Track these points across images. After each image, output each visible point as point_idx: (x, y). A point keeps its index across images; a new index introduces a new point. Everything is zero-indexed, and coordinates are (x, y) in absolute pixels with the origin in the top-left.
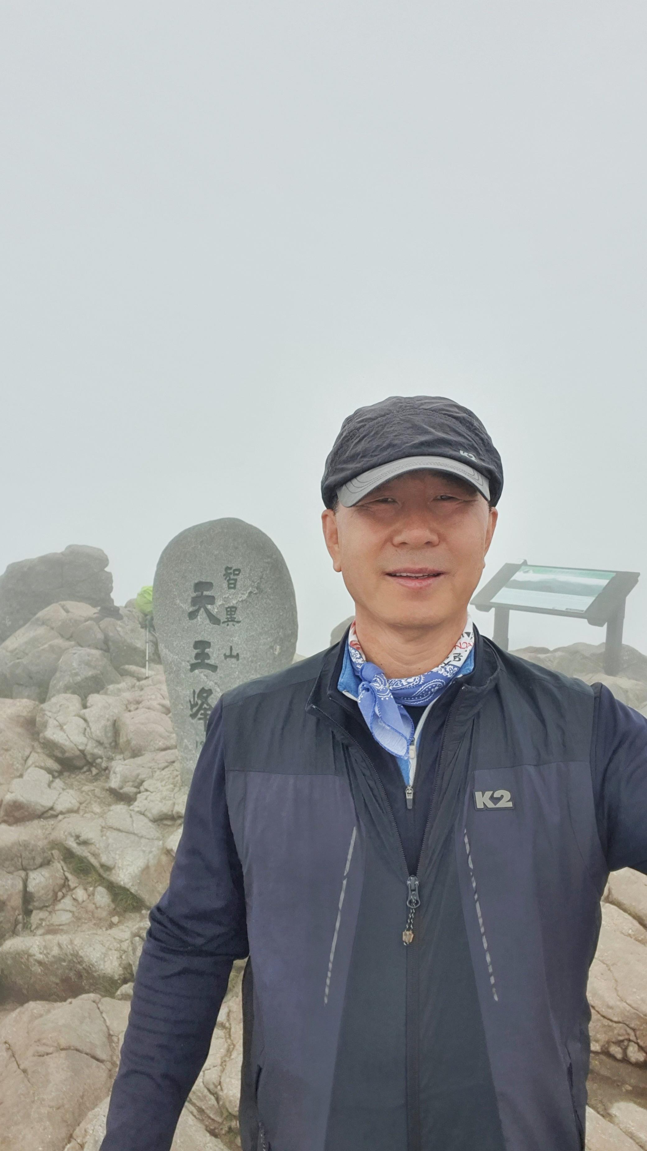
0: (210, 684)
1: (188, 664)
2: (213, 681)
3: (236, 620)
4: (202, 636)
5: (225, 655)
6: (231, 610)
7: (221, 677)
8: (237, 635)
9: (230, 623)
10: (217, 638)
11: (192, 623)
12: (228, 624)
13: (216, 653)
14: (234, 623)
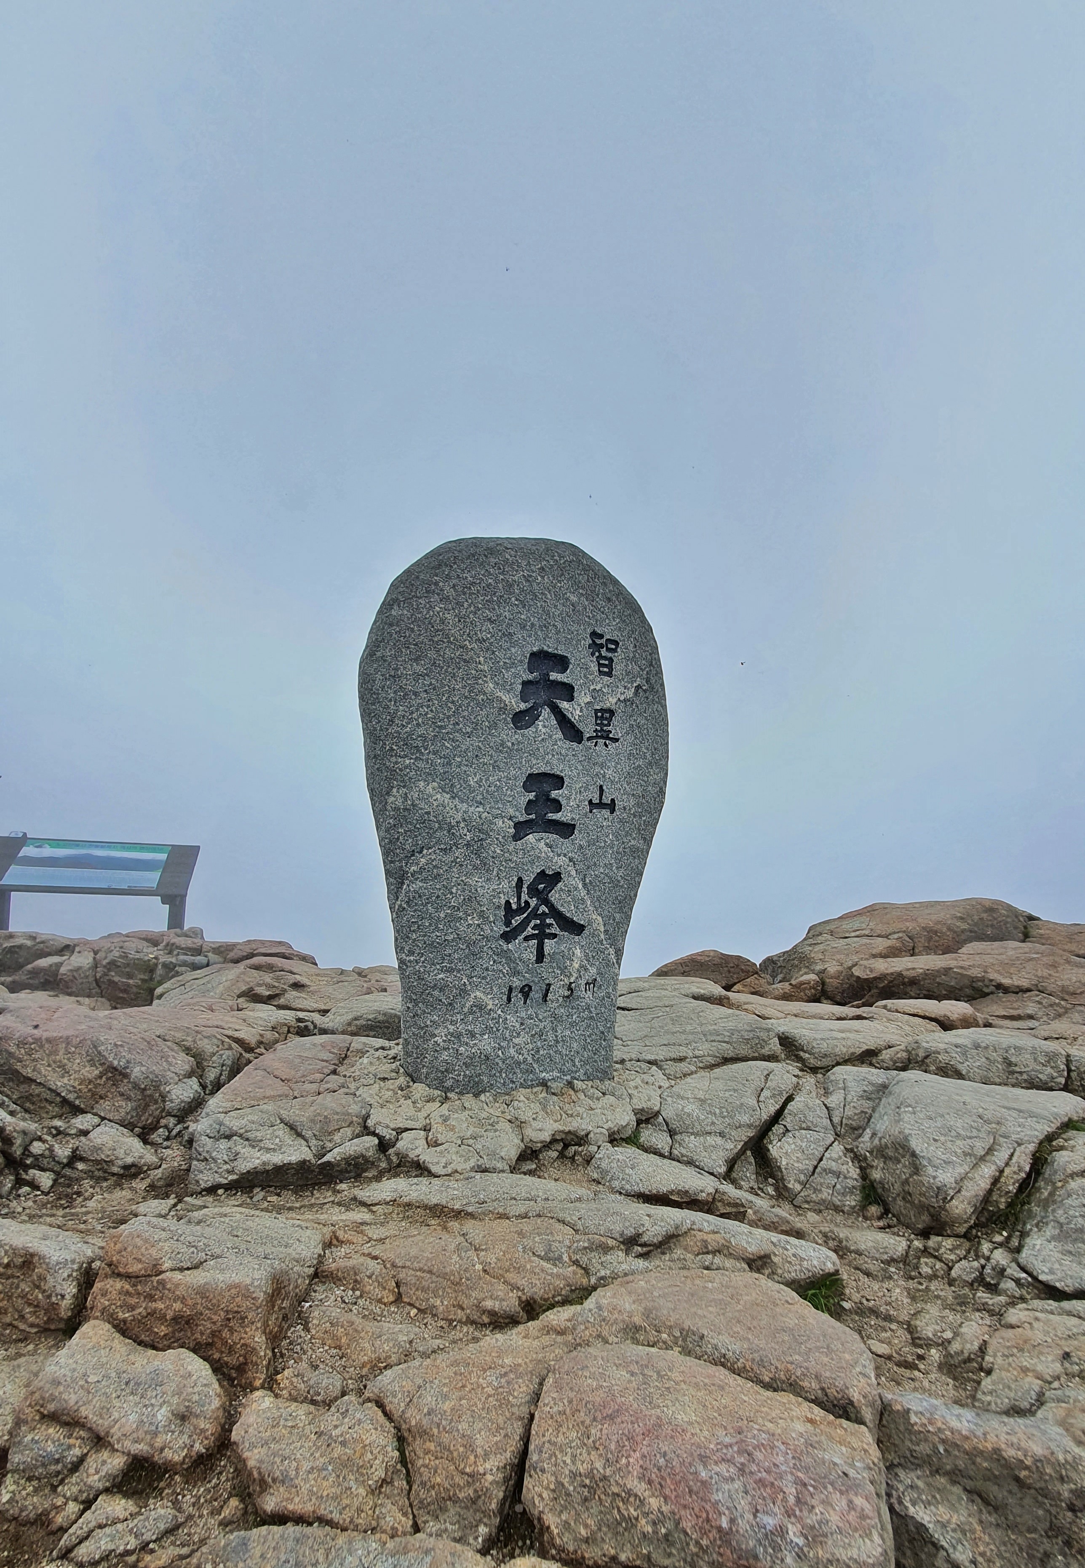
0: (560, 862)
1: (512, 824)
2: (565, 855)
3: (611, 736)
4: (548, 762)
5: (590, 802)
6: (605, 715)
7: (581, 847)
8: (613, 764)
9: (601, 741)
10: (576, 768)
11: (523, 736)
12: (596, 743)
13: (575, 799)
14: (607, 742)
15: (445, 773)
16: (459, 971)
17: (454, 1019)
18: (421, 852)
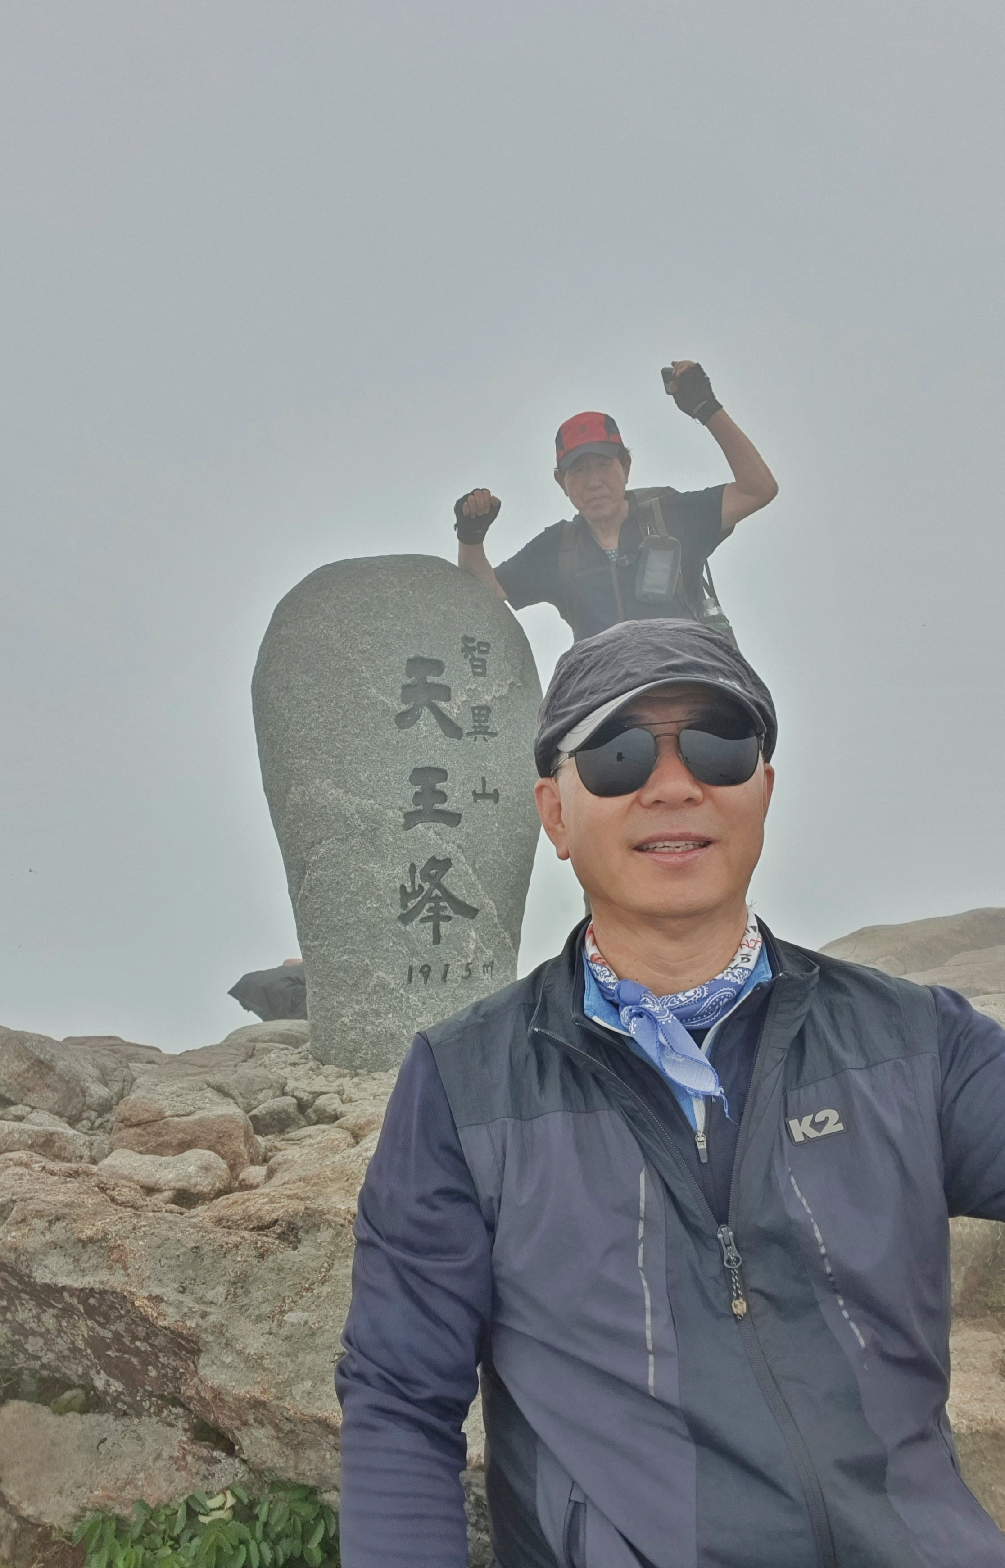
0: (449, 849)
1: (402, 814)
2: (453, 843)
3: (489, 731)
4: (431, 757)
5: (474, 793)
6: (482, 712)
7: (468, 835)
8: (493, 757)
9: (480, 737)
10: (458, 762)
11: (406, 734)
12: (476, 738)
13: (459, 790)
14: (486, 737)
15: (337, 770)
16: (361, 952)
17: (359, 998)
18: (320, 842)
